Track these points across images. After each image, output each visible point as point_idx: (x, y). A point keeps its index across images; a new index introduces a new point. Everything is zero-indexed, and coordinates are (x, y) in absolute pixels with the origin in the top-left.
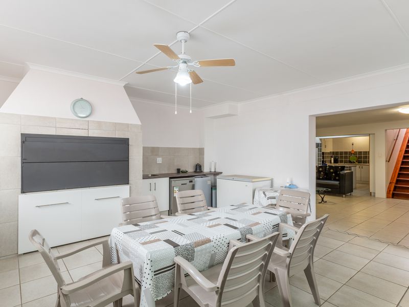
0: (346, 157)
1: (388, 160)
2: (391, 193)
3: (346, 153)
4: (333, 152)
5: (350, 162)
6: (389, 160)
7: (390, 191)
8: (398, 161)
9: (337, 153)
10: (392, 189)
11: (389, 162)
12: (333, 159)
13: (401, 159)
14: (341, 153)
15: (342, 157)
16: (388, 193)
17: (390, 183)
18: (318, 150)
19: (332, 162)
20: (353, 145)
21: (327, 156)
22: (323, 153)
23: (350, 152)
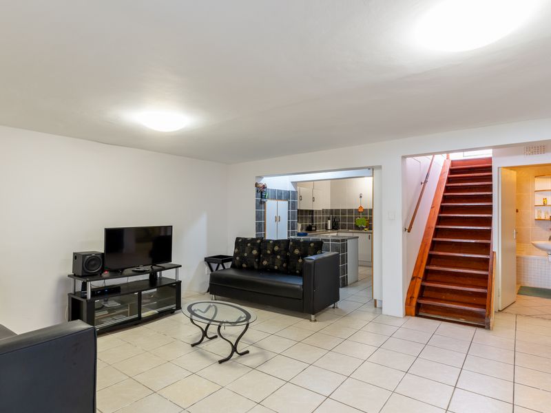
0: (351, 219)
1: (407, 228)
2: (414, 304)
3: (350, 211)
4: (332, 210)
5: (357, 228)
6: (411, 227)
7: (412, 298)
8: (428, 227)
9: (337, 211)
10: (416, 295)
11: (409, 231)
12: (329, 221)
13: (434, 224)
14: (344, 211)
15: (344, 219)
16: (408, 304)
17: (413, 278)
18: (289, 206)
19: (329, 227)
20: (361, 197)
21: (320, 218)
22: (312, 212)
23: (356, 210)
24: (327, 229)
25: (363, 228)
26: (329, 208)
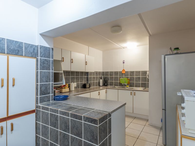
0: (116, 79)
3: (116, 73)
4: (103, 72)
5: (121, 85)
9: (107, 73)
12: (101, 81)
14: (111, 73)
15: (112, 78)
18: (37, 65)
19: (101, 85)
20: (124, 63)
21: (94, 78)
22: (87, 73)
23: (120, 72)
24: (99, 86)
25: (125, 85)
26: (101, 70)
